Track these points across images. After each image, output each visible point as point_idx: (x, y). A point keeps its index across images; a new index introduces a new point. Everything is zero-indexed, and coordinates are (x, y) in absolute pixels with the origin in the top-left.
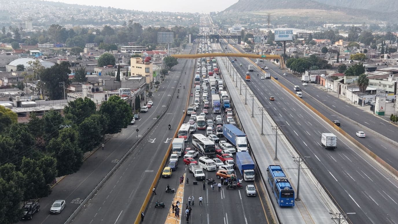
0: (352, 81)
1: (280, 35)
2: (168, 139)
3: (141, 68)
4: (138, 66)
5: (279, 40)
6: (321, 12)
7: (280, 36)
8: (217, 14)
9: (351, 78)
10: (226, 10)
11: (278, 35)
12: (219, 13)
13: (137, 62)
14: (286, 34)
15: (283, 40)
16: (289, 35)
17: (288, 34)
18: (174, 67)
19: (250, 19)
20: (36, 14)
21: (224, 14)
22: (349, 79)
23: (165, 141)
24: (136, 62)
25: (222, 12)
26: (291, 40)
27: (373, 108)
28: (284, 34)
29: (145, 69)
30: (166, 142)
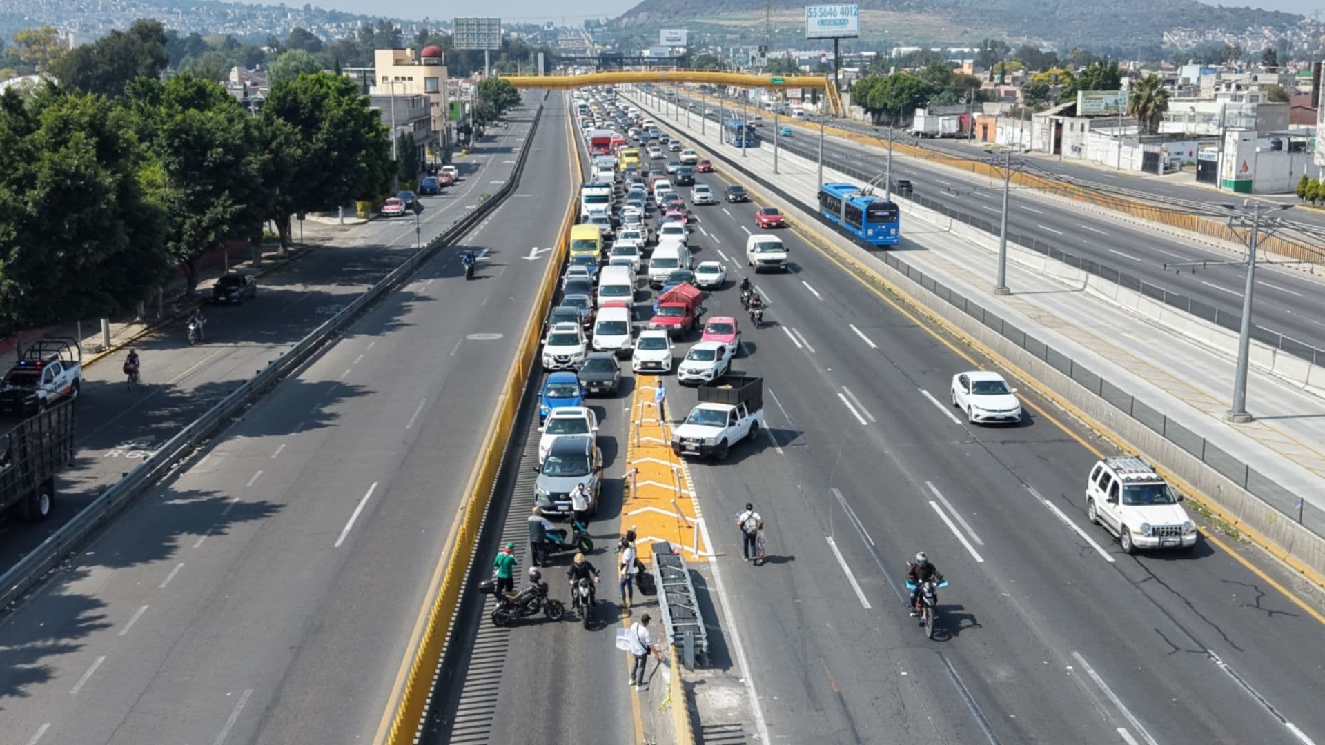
0: (1103, 106)
1: (823, 18)
2: (535, 250)
3: (410, 79)
4: (400, 75)
5: (819, 35)
6: (883, 16)
7: (822, 22)
8: (606, 25)
9: (1100, 96)
10: (629, 14)
11: (818, 18)
12: (609, 23)
13: (398, 62)
14: (840, 17)
15: (831, 35)
16: (849, 17)
17: (845, 17)
18: (509, 113)
19: (696, 36)
20: (104, 23)
21: (623, 26)
22: (1095, 99)
23: (528, 255)
24: (391, 61)
25: (619, 19)
26: (854, 34)
27: (1207, 171)
28: (833, 18)
29: (423, 82)
30: (532, 257)
